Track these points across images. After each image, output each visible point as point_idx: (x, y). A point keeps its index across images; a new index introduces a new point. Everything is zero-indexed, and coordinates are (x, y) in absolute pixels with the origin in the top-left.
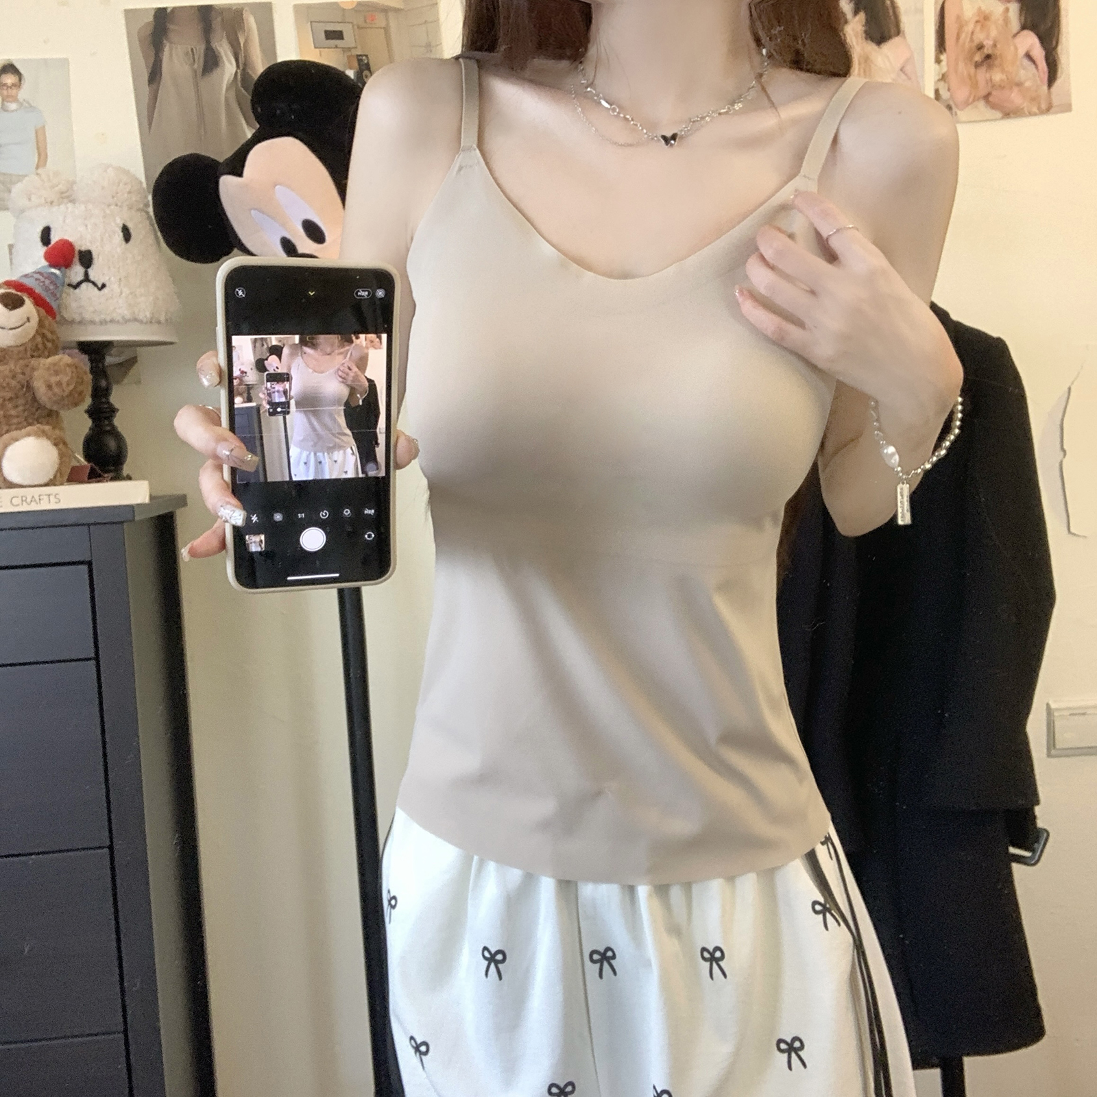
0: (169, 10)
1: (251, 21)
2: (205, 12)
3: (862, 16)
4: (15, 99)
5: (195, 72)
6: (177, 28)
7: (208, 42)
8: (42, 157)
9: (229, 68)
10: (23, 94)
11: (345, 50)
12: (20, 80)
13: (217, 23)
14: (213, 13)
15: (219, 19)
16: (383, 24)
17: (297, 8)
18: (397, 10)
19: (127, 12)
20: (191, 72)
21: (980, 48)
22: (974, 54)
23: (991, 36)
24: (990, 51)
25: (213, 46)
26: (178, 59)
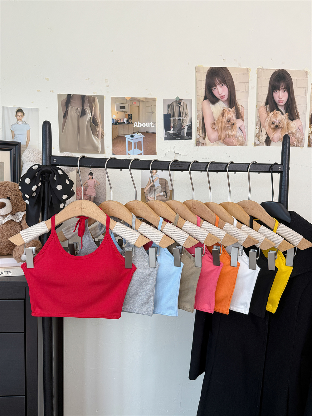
0: (72, 95)
1: (97, 101)
2: (83, 97)
3: (287, 113)
5: (78, 116)
6: (73, 101)
7: (83, 107)
8: (28, 139)
9: (89, 116)
10: (24, 119)
11: (125, 112)
12: (23, 115)
13: (86, 101)
14: (85, 97)
15: (87, 100)
16: (138, 105)
17: (112, 98)
18: (143, 101)
19: (58, 94)
20: (76, 116)
21: (273, 123)
22: (271, 125)
23: (278, 119)
24: (277, 124)
25: (84, 108)
26: (73, 111)
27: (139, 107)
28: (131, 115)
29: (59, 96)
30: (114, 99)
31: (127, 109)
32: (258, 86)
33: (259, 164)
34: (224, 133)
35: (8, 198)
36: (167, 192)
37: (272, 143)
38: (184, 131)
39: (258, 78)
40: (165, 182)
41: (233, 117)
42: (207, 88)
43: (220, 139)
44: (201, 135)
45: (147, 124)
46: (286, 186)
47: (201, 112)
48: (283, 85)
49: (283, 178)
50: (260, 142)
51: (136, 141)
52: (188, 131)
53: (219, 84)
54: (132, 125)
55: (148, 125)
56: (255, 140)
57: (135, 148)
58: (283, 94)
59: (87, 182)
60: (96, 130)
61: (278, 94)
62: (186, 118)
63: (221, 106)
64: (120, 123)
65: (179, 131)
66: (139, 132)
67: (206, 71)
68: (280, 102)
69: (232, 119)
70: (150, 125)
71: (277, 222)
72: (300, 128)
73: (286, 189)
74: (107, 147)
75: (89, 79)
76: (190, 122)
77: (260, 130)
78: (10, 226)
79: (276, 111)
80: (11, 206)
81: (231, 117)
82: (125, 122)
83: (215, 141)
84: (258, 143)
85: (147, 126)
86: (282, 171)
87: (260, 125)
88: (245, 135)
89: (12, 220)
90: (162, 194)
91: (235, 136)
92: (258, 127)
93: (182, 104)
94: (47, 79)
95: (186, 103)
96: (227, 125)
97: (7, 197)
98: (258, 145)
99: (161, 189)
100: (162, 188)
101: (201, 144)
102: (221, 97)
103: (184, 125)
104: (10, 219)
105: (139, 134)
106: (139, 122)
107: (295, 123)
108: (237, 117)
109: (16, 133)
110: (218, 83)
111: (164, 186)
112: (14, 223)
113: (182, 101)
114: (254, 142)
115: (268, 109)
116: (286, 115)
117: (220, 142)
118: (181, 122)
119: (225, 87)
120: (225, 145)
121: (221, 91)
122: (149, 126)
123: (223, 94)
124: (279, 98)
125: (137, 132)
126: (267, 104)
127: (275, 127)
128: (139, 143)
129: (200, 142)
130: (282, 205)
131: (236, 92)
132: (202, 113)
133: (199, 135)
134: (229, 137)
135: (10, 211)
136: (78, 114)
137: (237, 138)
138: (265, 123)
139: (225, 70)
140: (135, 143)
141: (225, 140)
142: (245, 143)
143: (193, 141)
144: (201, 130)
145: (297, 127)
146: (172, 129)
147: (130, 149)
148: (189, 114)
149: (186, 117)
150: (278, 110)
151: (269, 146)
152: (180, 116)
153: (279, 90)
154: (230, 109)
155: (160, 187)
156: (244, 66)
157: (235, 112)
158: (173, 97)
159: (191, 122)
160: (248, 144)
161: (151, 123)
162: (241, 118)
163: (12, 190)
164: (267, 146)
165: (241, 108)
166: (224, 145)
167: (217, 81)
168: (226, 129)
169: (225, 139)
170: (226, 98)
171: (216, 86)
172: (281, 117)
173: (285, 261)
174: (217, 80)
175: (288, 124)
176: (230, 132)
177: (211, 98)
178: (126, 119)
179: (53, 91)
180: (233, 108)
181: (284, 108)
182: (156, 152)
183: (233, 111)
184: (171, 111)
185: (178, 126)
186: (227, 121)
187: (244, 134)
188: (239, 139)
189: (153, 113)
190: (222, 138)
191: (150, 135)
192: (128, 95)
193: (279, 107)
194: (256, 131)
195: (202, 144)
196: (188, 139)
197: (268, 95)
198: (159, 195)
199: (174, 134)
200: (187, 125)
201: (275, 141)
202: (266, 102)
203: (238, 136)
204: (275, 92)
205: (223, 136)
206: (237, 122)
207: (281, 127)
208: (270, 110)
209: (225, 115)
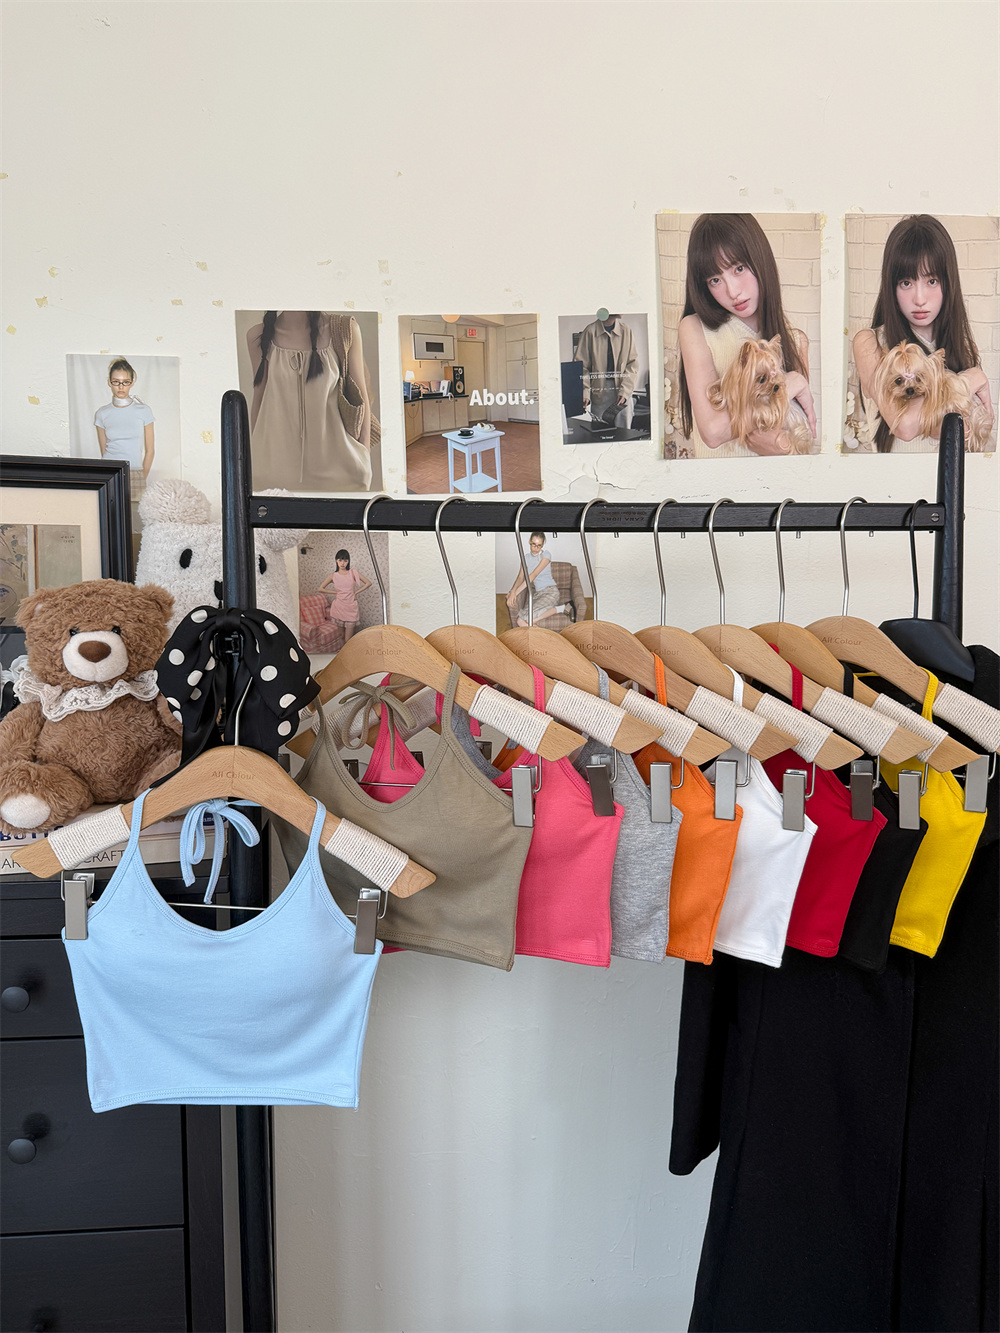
0: (278, 314)
1: (357, 330)
2: (313, 319)
3: (942, 351)
4: (126, 395)
5: (300, 376)
6: (284, 332)
7: (314, 348)
8: (149, 453)
9: (333, 376)
10: (134, 390)
11: (443, 361)
12: (132, 377)
13: (324, 329)
14: (320, 319)
15: (327, 326)
16: (483, 338)
17: (402, 319)
18: (497, 326)
19: (238, 313)
20: (296, 377)
21: (899, 381)
22: (893, 387)
23: (913, 369)
24: (912, 385)
25: (319, 352)
26: (284, 363)
27: (485, 344)
28: (462, 368)
29: (241, 315)
30: (407, 323)
31: (448, 352)
32: (849, 269)
33: (871, 505)
34: (749, 416)
35: (117, 630)
36: (576, 604)
37: (898, 444)
38: (625, 413)
39: (848, 243)
40: (569, 574)
41: (774, 365)
42: (692, 278)
43: (735, 435)
44: (678, 424)
45: (510, 395)
46: (956, 571)
47: (675, 352)
48: (925, 264)
49: (946, 546)
50: (860, 443)
51: (478, 449)
52: (638, 414)
53: (730, 266)
54: (465, 399)
55: (514, 400)
56: (843, 434)
57: (475, 471)
58: (926, 290)
59: (332, 581)
60: (354, 419)
61: (913, 290)
62: (629, 375)
63: (737, 333)
64: (430, 396)
65: (608, 416)
66: (486, 422)
67: (688, 227)
68: (918, 315)
69: (772, 372)
70: (520, 400)
71: (934, 679)
72: (983, 393)
73: (955, 580)
74: (391, 471)
75: (329, 262)
76: (643, 384)
77: (860, 404)
78: (123, 715)
79: (907, 343)
80: (125, 652)
81: (769, 366)
82: (445, 392)
83: (723, 441)
84: (852, 443)
85: (511, 403)
86: (942, 525)
87: (859, 389)
88: (812, 422)
89: (129, 697)
90: (561, 609)
91: (784, 424)
92: (851, 396)
93: (616, 330)
94: (202, 266)
95: (629, 326)
96: (758, 392)
97: (111, 627)
98: (853, 451)
99: (558, 593)
100: (561, 594)
101: (678, 453)
102: (736, 306)
103: (625, 396)
104: (123, 693)
105: (487, 427)
106: (485, 391)
107: (965, 379)
108: (789, 366)
109: (110, 434)
110: (726, 262)
111: (568, 587)
112: (136, 704)
113: (617, 320)
114: (840, 442)
115: (882, 340)
116: (938, 356)
117: (737, 444)
118: (616, 386)
119: (748, 274)
120: (753, 454)
121: (736, 286)
122: (517, 402)
123: (742, 298)
124: (917, 304)
125: (480, 422)
126: (877, 323)
127: (905, 393)
128: (488, 455)
129: (674, 446)
130: (944, 627)
131: (782, 288)
132: (679, 356)
133: (671, 423)
134: (764, 429)
135: (122, 669)
136: (300, 372)
137: (788, 432)
138: (872, 381)
139: (746, 221)
140: (474, 457)
141: (751, 439)
142: (813, 444)
143: (654, 444)
144: (676, 410)
145: (973, 391)
146: (588, 408)
147: (460, 473)
148: (639, 360)
149: (631, 371)
150: (914, 340)
151: (888, 451)
152: (610, 367)
153: (915, 278)
154: (764, 341)
155: (556, 589)
156: (804, 209)
157: (781, 352)
158: (588, 309)
159: (647, 387)
160: (823, 449)
161: (524, 391)
162: (800, 369)
163: (127, 606)
164: (883, 452)
165: (797, 339)
166: (749, 453)
167: (724, 256)
168: (755, 402)
169: (751, 434)
170: (751, 308)
171: (720, 272)
172: (922, 363)
173: (961, 798)
174: (723, 254)
175: (945, 384)
176: (767, 414)
177: (706, 309)
178: (445, 384)
179: (219, 303)
180: (773, 340)
181: (931, 334)
182: (540, 482)
183: (774, 348)
184: (583, 352)
185: (606, 398)
186: (758, 380)
187: (810, 416)
188: (796, 433)
189: (528, 359)
190: (743, 432)
191: (520, 431)
192: (452, 308)
193: (914, 332)
194: (845, 408)
195: (682, 453)
196: (637, 439)
197: (881, 295)
198: (552, 612)
199: (594, 424)
200: (634, 396)
201: (908, 434)
202: (875, 316)
203: (791, 424)
204: (903, 285)
205: (745, 424)
206: (787, 381)
207: (924, 394)
208: (888, 341)
209: (749, 361)
